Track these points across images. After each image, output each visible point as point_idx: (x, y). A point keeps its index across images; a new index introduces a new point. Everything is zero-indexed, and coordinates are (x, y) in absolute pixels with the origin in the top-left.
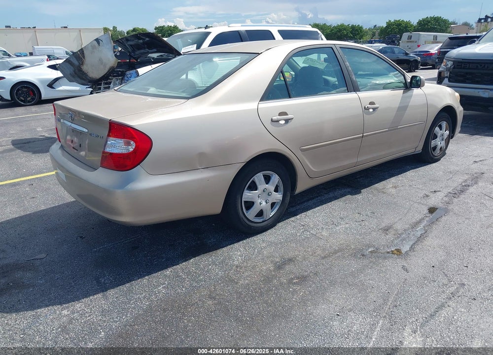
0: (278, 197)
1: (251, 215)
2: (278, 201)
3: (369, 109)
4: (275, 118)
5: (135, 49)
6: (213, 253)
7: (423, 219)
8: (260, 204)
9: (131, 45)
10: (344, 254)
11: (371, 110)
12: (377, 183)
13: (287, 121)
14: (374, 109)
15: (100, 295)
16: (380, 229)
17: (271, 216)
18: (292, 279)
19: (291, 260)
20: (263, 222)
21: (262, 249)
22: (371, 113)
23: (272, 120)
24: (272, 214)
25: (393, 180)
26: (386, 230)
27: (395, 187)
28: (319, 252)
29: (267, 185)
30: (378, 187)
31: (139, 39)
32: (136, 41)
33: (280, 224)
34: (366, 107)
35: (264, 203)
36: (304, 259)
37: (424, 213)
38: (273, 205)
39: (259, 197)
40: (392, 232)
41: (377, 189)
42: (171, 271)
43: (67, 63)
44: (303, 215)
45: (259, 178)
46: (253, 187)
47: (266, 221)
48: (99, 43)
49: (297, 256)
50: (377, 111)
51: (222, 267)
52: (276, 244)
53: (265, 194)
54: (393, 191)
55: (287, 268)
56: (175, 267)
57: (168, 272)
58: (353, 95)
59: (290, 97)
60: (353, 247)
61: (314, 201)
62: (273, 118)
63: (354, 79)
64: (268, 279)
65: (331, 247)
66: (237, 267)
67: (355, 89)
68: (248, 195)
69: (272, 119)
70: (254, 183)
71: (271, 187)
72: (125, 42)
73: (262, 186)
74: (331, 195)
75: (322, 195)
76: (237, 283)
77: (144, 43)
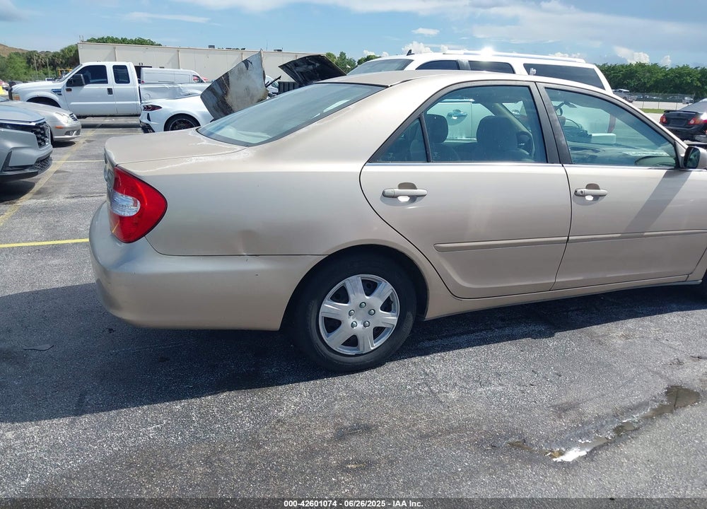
0: (391, 319)
1: (335, 341)
2: (391, 327)
3: (584, 196)
4: (389, 191)
5: (307, 79)
6: (259, 392)
7: (647, 404)
8: (353, 326)
9: (301, 73)
10: (462, 437)
11: (590, 198)
12: (598, 324)
13: (413, 198)
14: (596, 197)
15: (67, 420)
16: (553, 406)
17: (372, 348)
18: (348, 462)
19: (368, 429)
20: (356, 355)
21: (336, 399)
22: (589, 203)
23: (384, 194)
24: (376, 345)
25: (631, 323)
26: (562, 410)
27: (627, 337)
28: (422, 425)
29: (367, 297)
30: (596, 331)
31: (309, 64)
32: (306, 66)
33: (391, 365)
34: (579, 191)
35: (360, 326)
36: (390, 431)
37: (656, 393)
38: (378, 332)
39: (350, 314)
40: (573, 414)
41: (591, 335)
42: (184, 406)
43: (210, 92)
44: (438, 356)
45: (354, 284)
46: (342, 296)
47: (362, 355)
48: (247, 66)
49: (382, 424)
50: (602, 201)
51: (257, 417)
52: (363, 397)
53: (363, 312)
54: (619, 342)
55: (354, 440)
56: (193, 400)
57: (178, 406)
58: (555, 170)
59: (428, 161)
60: (484, 428)
61: (472, 337)
62: (386, 191)
63: (564, 142)
64: (310, 453)
65: (448, 420)
66: (279, 421)
67: (563, 159)
68: (330, 307)
69: (384, 192)
70: (343, 289)
71: (376, 301)
72: (293, 68)
73: (358, 297)
74: (507, 331)
75: (491, 329)
76: (260, 447)
77: (315, 70)
